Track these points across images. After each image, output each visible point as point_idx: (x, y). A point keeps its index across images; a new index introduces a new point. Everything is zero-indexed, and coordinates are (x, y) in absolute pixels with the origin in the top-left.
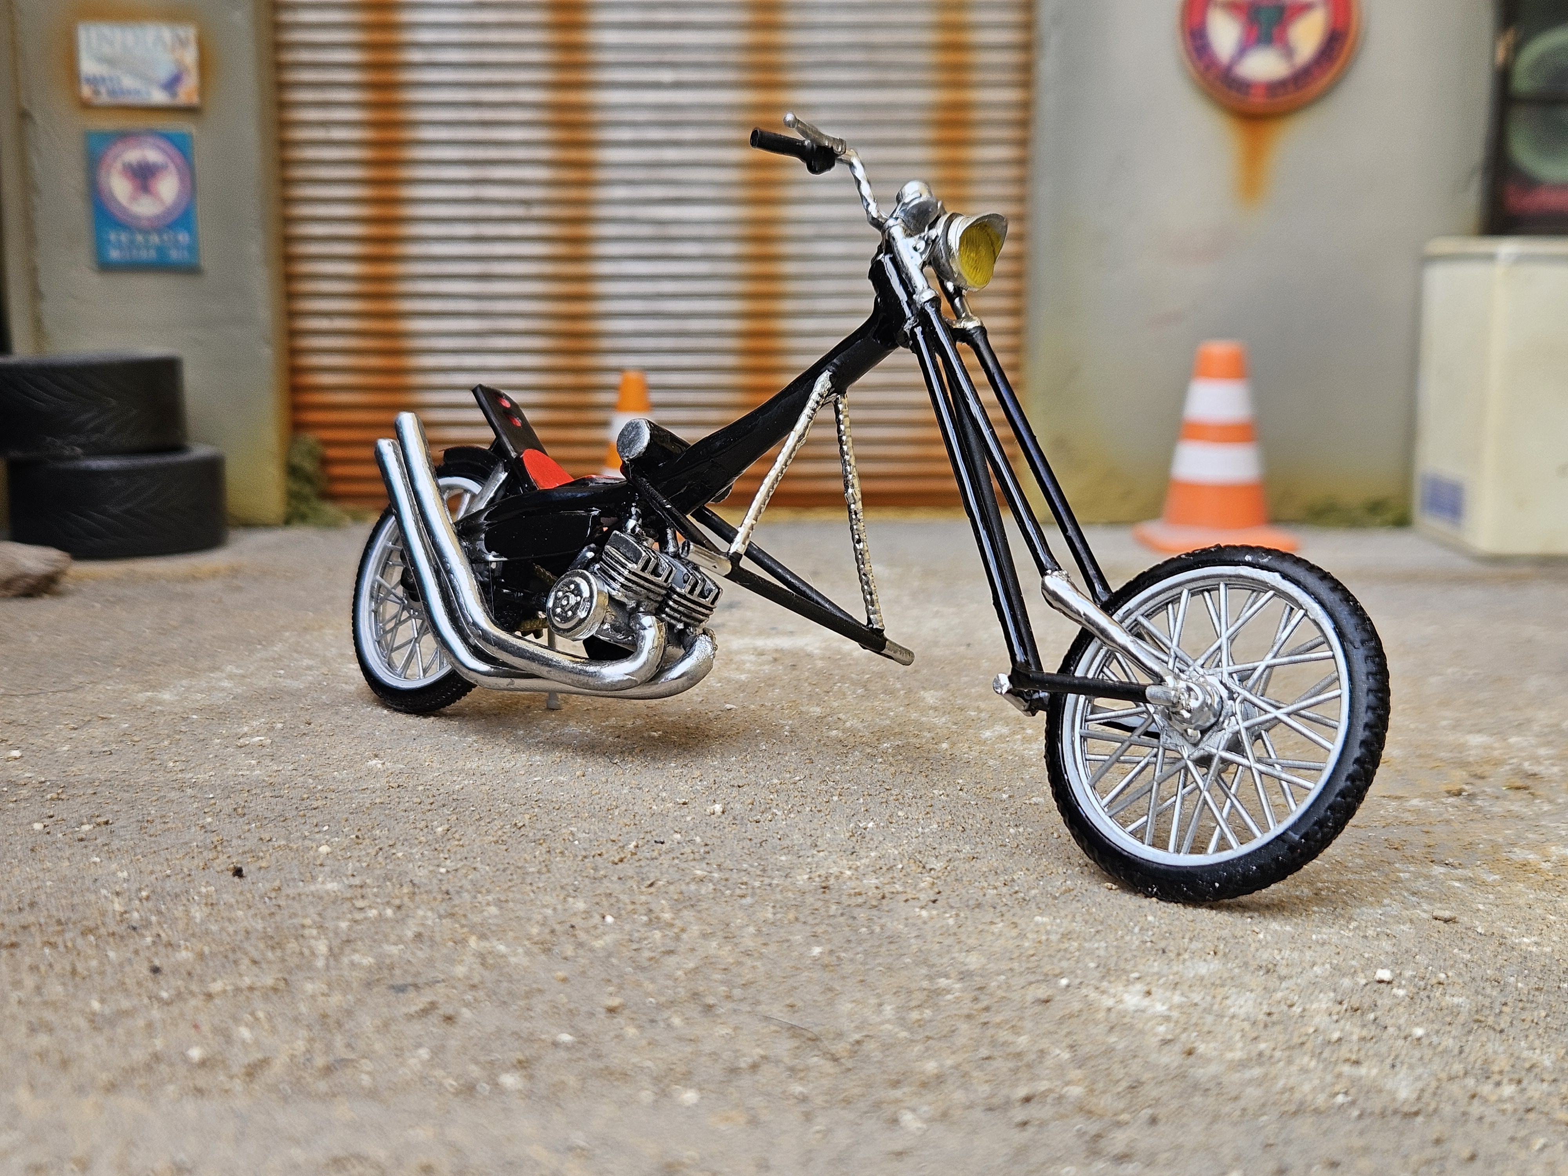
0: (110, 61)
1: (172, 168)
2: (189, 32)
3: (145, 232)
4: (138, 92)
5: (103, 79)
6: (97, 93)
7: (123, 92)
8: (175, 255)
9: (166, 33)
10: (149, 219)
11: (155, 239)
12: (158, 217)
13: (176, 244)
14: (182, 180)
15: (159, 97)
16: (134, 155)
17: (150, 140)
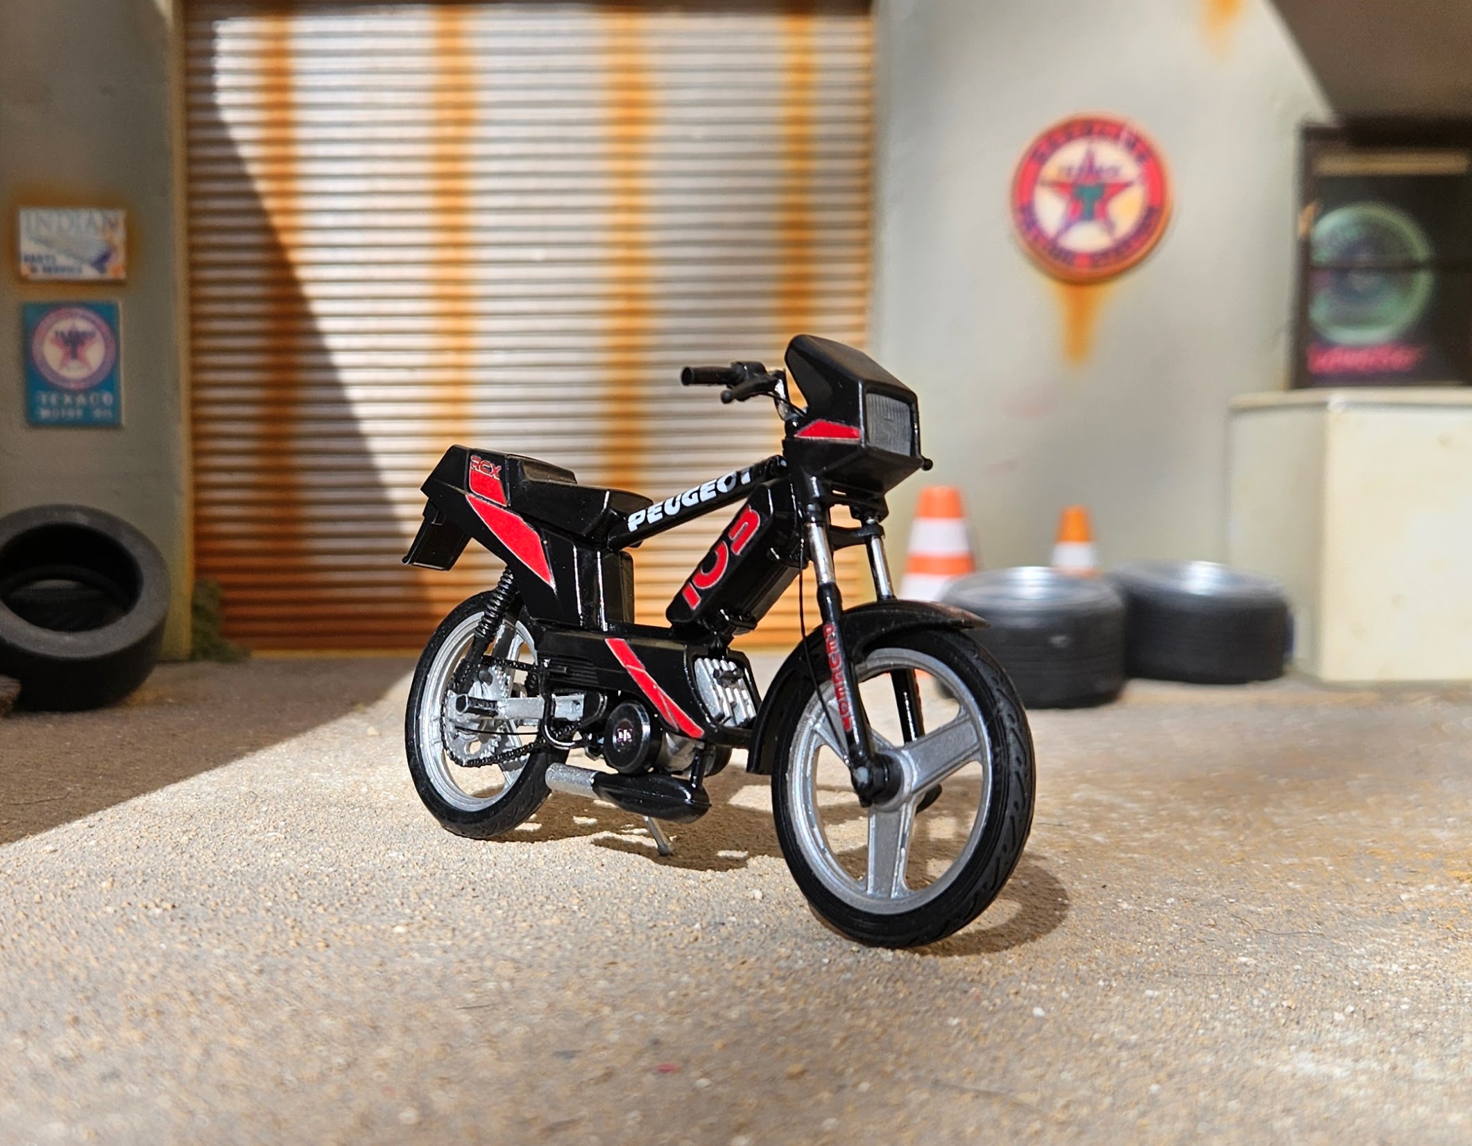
0: (47, 242)
1: (98, 335)
2: (119, 216)
3: (74, 393)
4: (70, 269)
5: (40, 258)
6: (34, 270)
7: (57, 269)
8: (98, 414)
9: (98, 217)
10: (76, 381)
11: (81, 399)
12: (84, 380)
13: (101, 405)
14: (107, 347)
15: (90, 273)
16: (64, 325)
17: (80, 311)
